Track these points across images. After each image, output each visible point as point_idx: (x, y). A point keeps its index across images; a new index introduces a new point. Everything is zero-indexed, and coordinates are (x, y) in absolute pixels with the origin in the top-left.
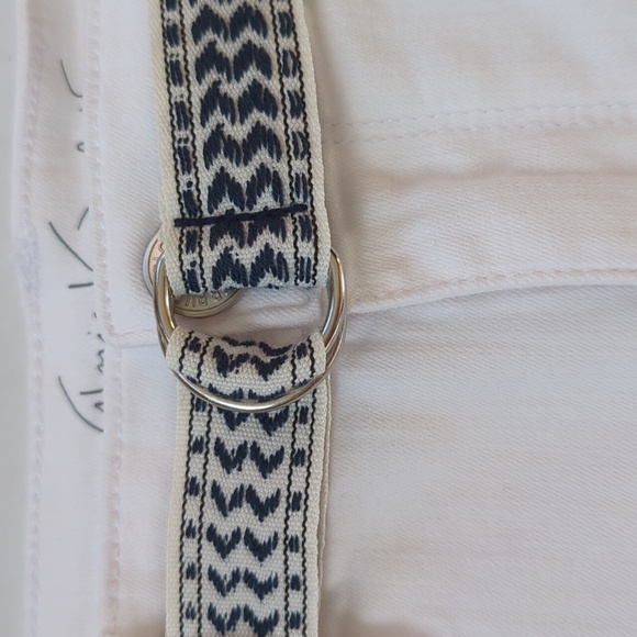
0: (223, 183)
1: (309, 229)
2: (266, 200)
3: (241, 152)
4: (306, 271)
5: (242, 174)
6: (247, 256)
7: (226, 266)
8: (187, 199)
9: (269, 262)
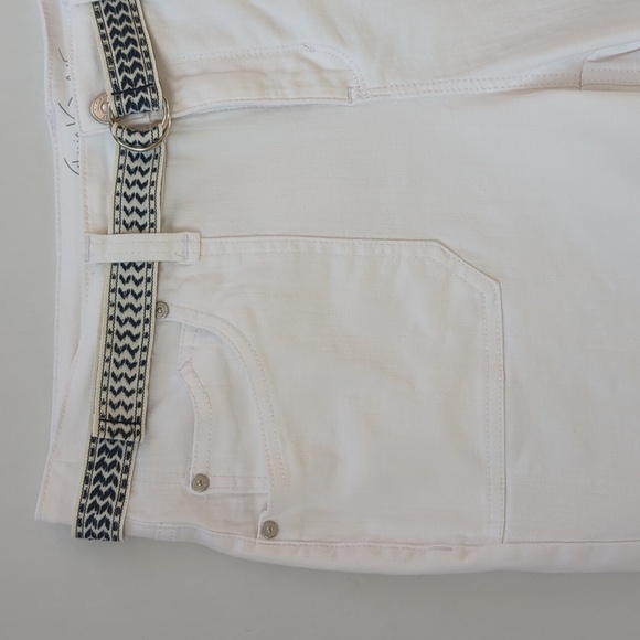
0: (126, 80)
1: (154, 90)
2: (140, 83)
3: (130, 70)
4: (155, 104)
5: (132, 77)
6: (136, 100)
7: (130, 104)
8: (115, 86)
9: (143, 101)
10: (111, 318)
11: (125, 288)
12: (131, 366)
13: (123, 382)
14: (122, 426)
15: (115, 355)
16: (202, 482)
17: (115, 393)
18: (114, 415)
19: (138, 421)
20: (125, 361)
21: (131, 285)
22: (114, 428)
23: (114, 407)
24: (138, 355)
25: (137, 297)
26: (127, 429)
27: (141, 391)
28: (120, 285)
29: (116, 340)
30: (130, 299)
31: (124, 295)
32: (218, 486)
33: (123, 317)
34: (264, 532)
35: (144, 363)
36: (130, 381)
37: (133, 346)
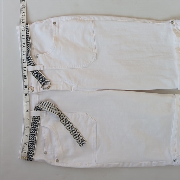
0: (41, 80)
1: (46, 80)
2: (43, 80)
4: (47, 82)
5: (42, 79)
6: (44, 82)
7: (43, 83)
8: (40, 82)
9: (45, 82)
10: (69, 131)
11: (67, 126)
12: (77, 134)
13: (78, 137)
14: (82, 143)
15: (74, 135)
16: (46, 153)
17: (78, 139)
18: (80, 142)
19: (84, 140)
20: (76, 134)
21: (68, 124)
22: (82, 144)
23: (79, 141)
24: (76, 132)
25: (70, 125)
26: (83, 143)
27: (81, 136)
28: (66, 126)
29: (72, 133)
30: (69, 126)
31: (68, 127)
32: (49, 153)
33: (70, 129)
34: (56, 161)
35: (78, 133)
36: (78, 136)
37: (75, 132)
